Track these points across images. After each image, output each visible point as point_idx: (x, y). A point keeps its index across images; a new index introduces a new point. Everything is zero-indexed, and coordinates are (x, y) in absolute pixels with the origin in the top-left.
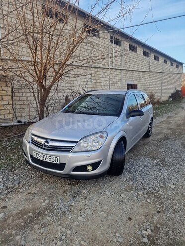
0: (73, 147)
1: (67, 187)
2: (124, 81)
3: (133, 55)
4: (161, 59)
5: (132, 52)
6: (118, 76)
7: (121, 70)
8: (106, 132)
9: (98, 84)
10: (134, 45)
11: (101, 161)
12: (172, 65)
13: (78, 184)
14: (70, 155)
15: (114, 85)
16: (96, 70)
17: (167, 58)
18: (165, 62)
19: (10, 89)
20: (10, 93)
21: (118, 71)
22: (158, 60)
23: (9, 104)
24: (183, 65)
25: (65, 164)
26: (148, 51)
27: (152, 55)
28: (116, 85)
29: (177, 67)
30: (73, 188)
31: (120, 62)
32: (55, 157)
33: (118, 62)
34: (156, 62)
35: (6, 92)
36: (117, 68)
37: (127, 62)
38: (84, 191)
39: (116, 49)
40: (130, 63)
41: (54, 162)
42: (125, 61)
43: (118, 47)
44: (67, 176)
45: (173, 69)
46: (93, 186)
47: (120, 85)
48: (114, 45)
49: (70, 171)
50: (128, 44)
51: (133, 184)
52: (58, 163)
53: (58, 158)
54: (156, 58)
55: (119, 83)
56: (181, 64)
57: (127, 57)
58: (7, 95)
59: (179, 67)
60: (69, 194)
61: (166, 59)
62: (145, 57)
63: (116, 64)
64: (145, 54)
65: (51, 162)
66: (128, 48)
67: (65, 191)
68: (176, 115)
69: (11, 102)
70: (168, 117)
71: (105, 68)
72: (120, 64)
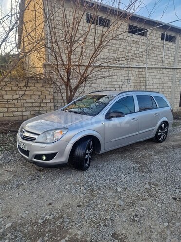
0: (36, 138)
2: (177, 81)
6: (168, 75)
7: (173, 69)
9: (142, 84)
14: (33, 144)
15: (162, 85)
19: (52, 90)
20: (52, 93)
21: (168, 70)
23: (50, 102)
25: (29, 151)
28: (165, 85)
31: (173, 60)
33: (169, 60)
35: (49, 92)
36: (167, 67)
39: (168, 46)
43: (171, 44)
47: (171, 85)
48: (165, 42)
52: (26, 150)
55: (170, 83)
58: (50, 95)
63: (167, 62)
65: (23, 148)
69: (52, 101)
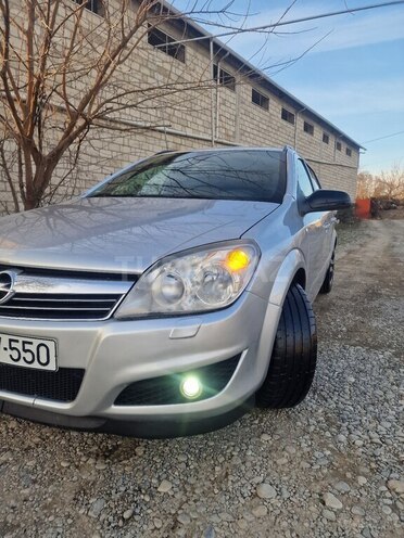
0: (117, 297)
1: (93, 470)
3: (261, 115)
4: (318, 132)
5: (258, 108)
8: (251, 242)
10: (263, 92)
11: (238, 357)
12: (338, 147)
13: (140, 451)
14: (103, 330)
16: (178, 140)
17: (330, 131)
18: (326, 139)
22: (312, 134)
24: (361, 150)
25: (81, 372)
26: (291, 110)
27: (300, 121)
29: (348, 152)
30: (117, 470)
31: (233, 129)
32: (36, 342)
33: (227, 127)
34: (306, 136)
37: (249, 130)
38: (165, 488)
39: (223, 96)
40: (255, 132)
41: (36, 365)
42: (244, 128)
43: (228, 92)
44: (93, 424)
45: (341, 157)
46: (198, 459)
48: (220, 87)
49: (105, 403)
50: (250, 88)
51: (351, 444)
52: (52, 367)
53: (51, 345)
54: (308, 129)
56: (356, 147)
57: (248, 119)
59: (353, 153)
60: (97, 505)
61: (328, 133)
62: (285, 123)
63: (223, 131)
64: (286, 116)
65: (21, 363)
66: (250, 99)
67: (83, 491)
68: (363, 249)
70: (349, 252)
71: (198, 139)
72: (231, 134)
